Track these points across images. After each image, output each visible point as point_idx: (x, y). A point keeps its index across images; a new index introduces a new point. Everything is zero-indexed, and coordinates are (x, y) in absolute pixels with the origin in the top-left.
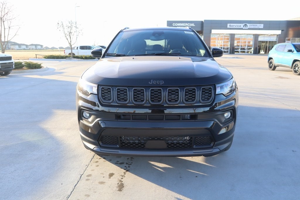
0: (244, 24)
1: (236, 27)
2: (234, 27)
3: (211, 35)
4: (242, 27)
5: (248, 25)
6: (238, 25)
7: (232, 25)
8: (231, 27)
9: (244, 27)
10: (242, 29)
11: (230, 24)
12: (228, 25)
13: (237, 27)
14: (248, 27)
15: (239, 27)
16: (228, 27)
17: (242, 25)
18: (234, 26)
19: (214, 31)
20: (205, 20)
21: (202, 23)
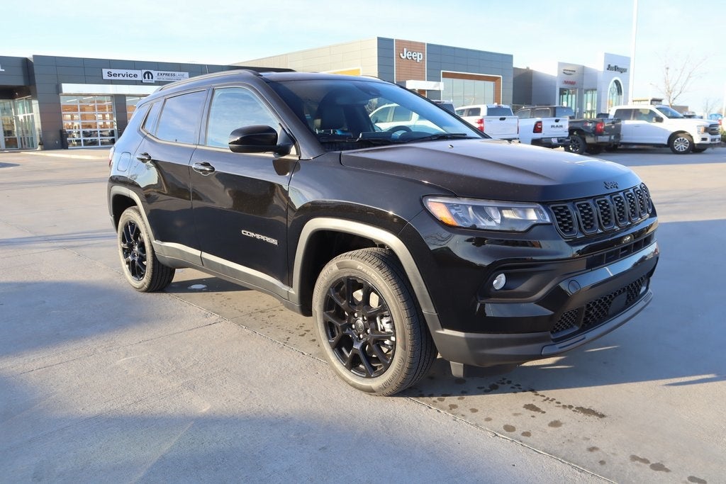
0: (144, 71)
1: (126, 78)
2: (121, 78)
3: (61, 97)
4: (140, 78)
5: (155, 73)
6: (130, 72)
7: (113, 71)
8: (113, 78)
9: (145, 78)
10: (141, 83)
11: (110, 70)
12: (105, 71)
13: (129, 78)
14: (155, 79)
15: (133, 79)
16: (105, 77)
17: (140, 74)
18: (121, 76)
19: (67, 88)
20: (34, 56)
21: (27, 66)
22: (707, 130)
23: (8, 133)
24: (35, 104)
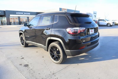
3: (10, 17)
14: (25, 14)
16: (17, 14)
17: (22, 13)
21: (4, 12)
22: (113, 23)
23: (2, 22)
24: (6, 18)
